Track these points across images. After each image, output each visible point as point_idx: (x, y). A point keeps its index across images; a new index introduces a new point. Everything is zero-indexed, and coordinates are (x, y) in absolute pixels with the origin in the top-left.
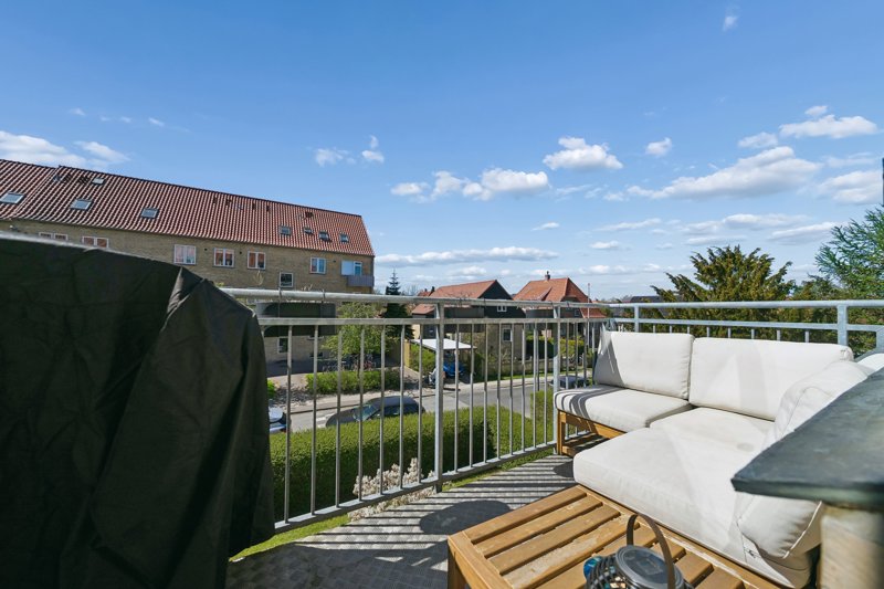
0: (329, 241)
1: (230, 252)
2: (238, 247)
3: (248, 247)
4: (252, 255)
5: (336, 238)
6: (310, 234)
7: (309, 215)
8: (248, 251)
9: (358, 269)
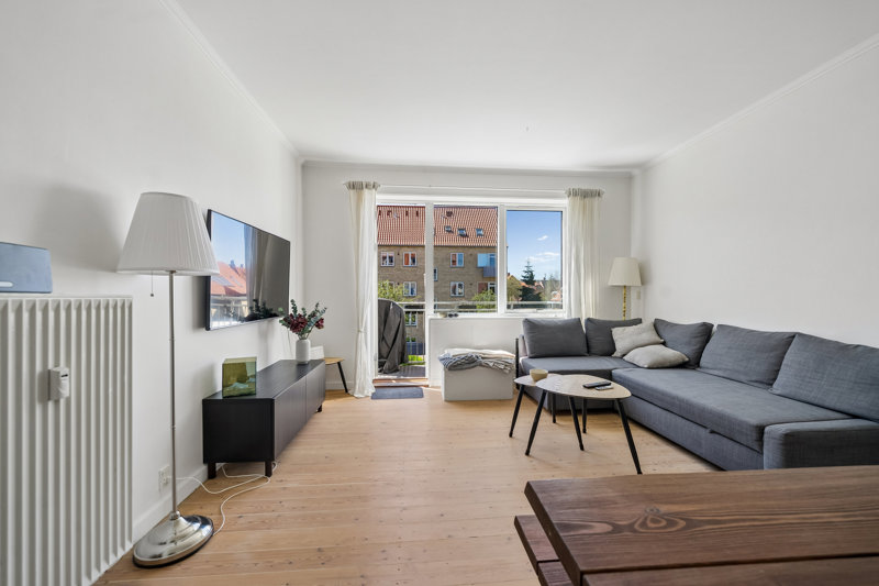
0: (466, 236)
1: (391, 254)
2: (397, 250)
3: (403, 249)
4: (407, 255)
5: (472, 232)
6: (450, 232)
7: (449, 214)
8: (404, 251)
9: (493, 261)
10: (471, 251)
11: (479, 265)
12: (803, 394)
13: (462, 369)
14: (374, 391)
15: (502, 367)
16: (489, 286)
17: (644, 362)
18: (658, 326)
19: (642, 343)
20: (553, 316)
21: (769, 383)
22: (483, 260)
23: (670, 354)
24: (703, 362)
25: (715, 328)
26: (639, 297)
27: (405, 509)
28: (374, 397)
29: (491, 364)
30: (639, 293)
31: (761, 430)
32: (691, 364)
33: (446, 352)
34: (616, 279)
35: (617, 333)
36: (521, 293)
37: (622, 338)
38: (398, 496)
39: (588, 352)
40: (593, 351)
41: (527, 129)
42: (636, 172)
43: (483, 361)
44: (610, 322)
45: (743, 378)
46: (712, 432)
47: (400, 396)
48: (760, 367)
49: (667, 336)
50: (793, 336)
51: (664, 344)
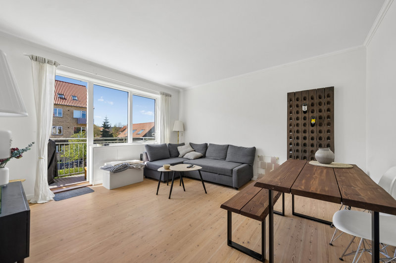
0: (65, 99)
5: (69, 98)
9: (84, 115)
10: (68, 108)
11: (74, 117)
12: (233, 160)
13: (121, 171)
14: (54, 196)
15: (140, 167)
16: (82, 129)
17: (192, 158)
18: (191, 144)
19: (189, 151)
20: (153, 143)
21: (225, 159)
22: (77, 114)
23: (198, 154)
24: (207, 155)
25: (208, 145)
26: (182, 135)
27: (143, 237)
28: (56, 199)
29: (135, 167)
30: (182, 134)
31: (232, 170)
32: (203, 157)
33: (105, 164)
34: (176, 129)
35: (179, 148)
36: (101, 133)
37: (181, 150)
38: (133, 234)
39: (170, 156)
40: (172, 156)
41: (157, 65)
42: (181, 90)
43: (131, 166)
44: (176, 145)
45: (218, 158)
46: (219, 174)
47: (78, 194)
48: (222, 155)
49: (196, 148)
50: (229, 145)
51: (195, 151)
